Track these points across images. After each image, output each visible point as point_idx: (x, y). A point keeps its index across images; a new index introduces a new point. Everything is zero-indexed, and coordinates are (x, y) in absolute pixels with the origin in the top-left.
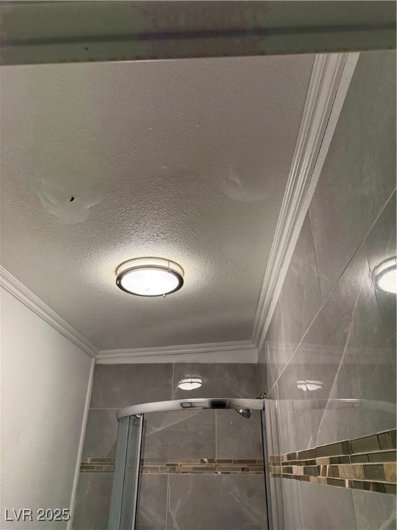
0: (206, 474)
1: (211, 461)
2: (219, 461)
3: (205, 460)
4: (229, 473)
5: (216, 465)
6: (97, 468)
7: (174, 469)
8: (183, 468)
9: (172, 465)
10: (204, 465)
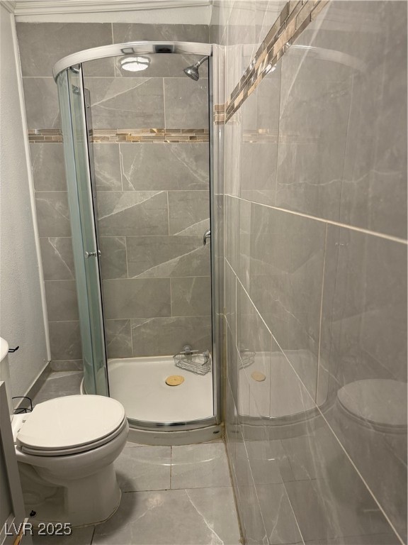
0: (156, 142)
1: (159, 131)
2: (168, 130)
3: (155, 130)
4: (178, 141)
5: (165, 135)
6: (46, 138)
7: (124, 139)
8: (133, 137)
9: (122, 134)
10: (154, 135)
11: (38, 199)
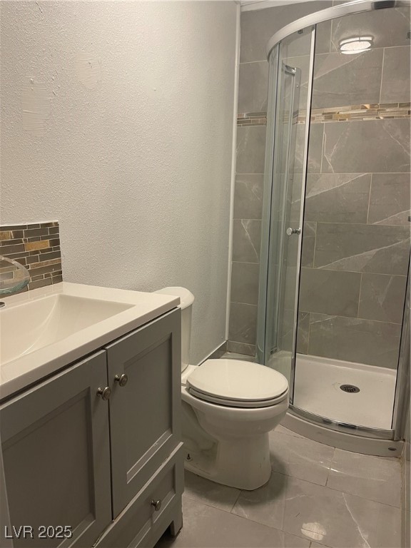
0: (366, 119)
1: (372, 106)
2: (383, 105)
3: (368, 106)
4: (393, 117)
5: (379, 110)
6: (253, 121)
7: (331, 118)
8: (341, 116)
9: (328, 113)
10: (365, 111)
11: (237, 181)
